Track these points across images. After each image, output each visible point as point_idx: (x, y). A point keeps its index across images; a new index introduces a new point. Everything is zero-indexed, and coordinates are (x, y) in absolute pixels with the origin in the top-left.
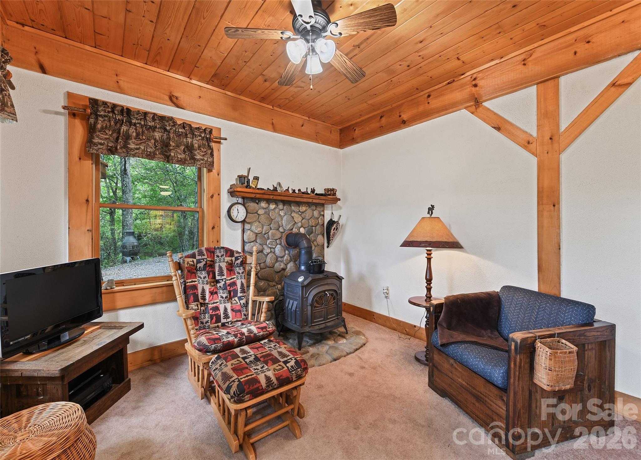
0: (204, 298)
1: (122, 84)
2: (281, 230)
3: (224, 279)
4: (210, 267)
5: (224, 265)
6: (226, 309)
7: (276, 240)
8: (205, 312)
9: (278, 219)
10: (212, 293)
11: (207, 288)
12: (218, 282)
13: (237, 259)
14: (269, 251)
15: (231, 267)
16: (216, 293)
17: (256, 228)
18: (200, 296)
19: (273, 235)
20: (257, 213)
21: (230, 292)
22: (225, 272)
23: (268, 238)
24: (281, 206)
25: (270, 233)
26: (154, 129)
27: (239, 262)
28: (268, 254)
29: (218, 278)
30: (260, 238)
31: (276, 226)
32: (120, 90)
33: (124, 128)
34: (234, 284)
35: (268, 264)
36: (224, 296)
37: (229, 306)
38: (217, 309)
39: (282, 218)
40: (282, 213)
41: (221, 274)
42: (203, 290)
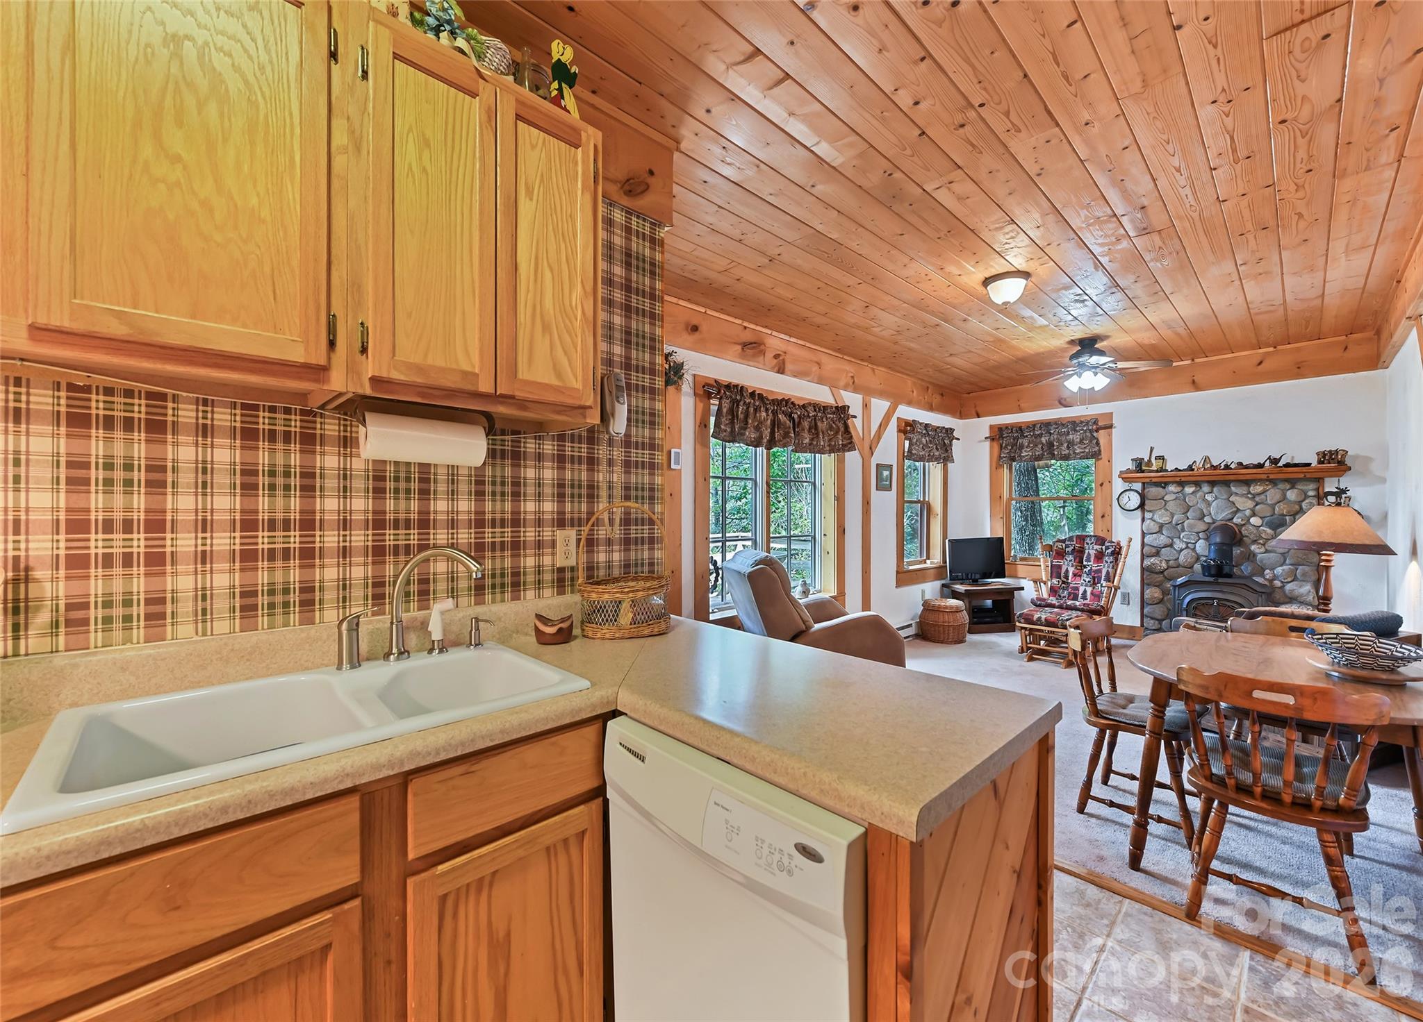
0: (1067, 577)
1: (1022, 405)
2: (1207, 519)
3: (1091, 565)
4: (1079, 553)
5: (1093, 553)
6: (1085, 591)
7: (1198, 533)
8: (1064, 589)
9: (1202, 506)
10: (1075, 575)
11: (1071, 570)
12: (1085, 567)
13: (1107, 548)
14: (1184, 546)
15: (1099, 557)
16: (1080, 576)
17: (1161, 517)
18: (1062, 574)
19: (1190, 526)
20: (1162, 498)
21: (1094, 578)
22: (1092, 559)
23: (1183, 530)
24: (1206, 488)
25: (1185, 524)
26: (1041, 435)
27: (1109, 551)
28: (1181, 550)
29: (1085, 563)
30: (1168, 529)
31: (1198, 514)
32: (1021, 410)
33: (1020, 441)
34: (1100, 571)
35: (1181, 563)
36: (1087, 580)
37: (1089, 590)
38: (1077, 589)
39: (1209, 504)
40: (1209, 497)
41: (1088, 560)
42: (1067, 571)
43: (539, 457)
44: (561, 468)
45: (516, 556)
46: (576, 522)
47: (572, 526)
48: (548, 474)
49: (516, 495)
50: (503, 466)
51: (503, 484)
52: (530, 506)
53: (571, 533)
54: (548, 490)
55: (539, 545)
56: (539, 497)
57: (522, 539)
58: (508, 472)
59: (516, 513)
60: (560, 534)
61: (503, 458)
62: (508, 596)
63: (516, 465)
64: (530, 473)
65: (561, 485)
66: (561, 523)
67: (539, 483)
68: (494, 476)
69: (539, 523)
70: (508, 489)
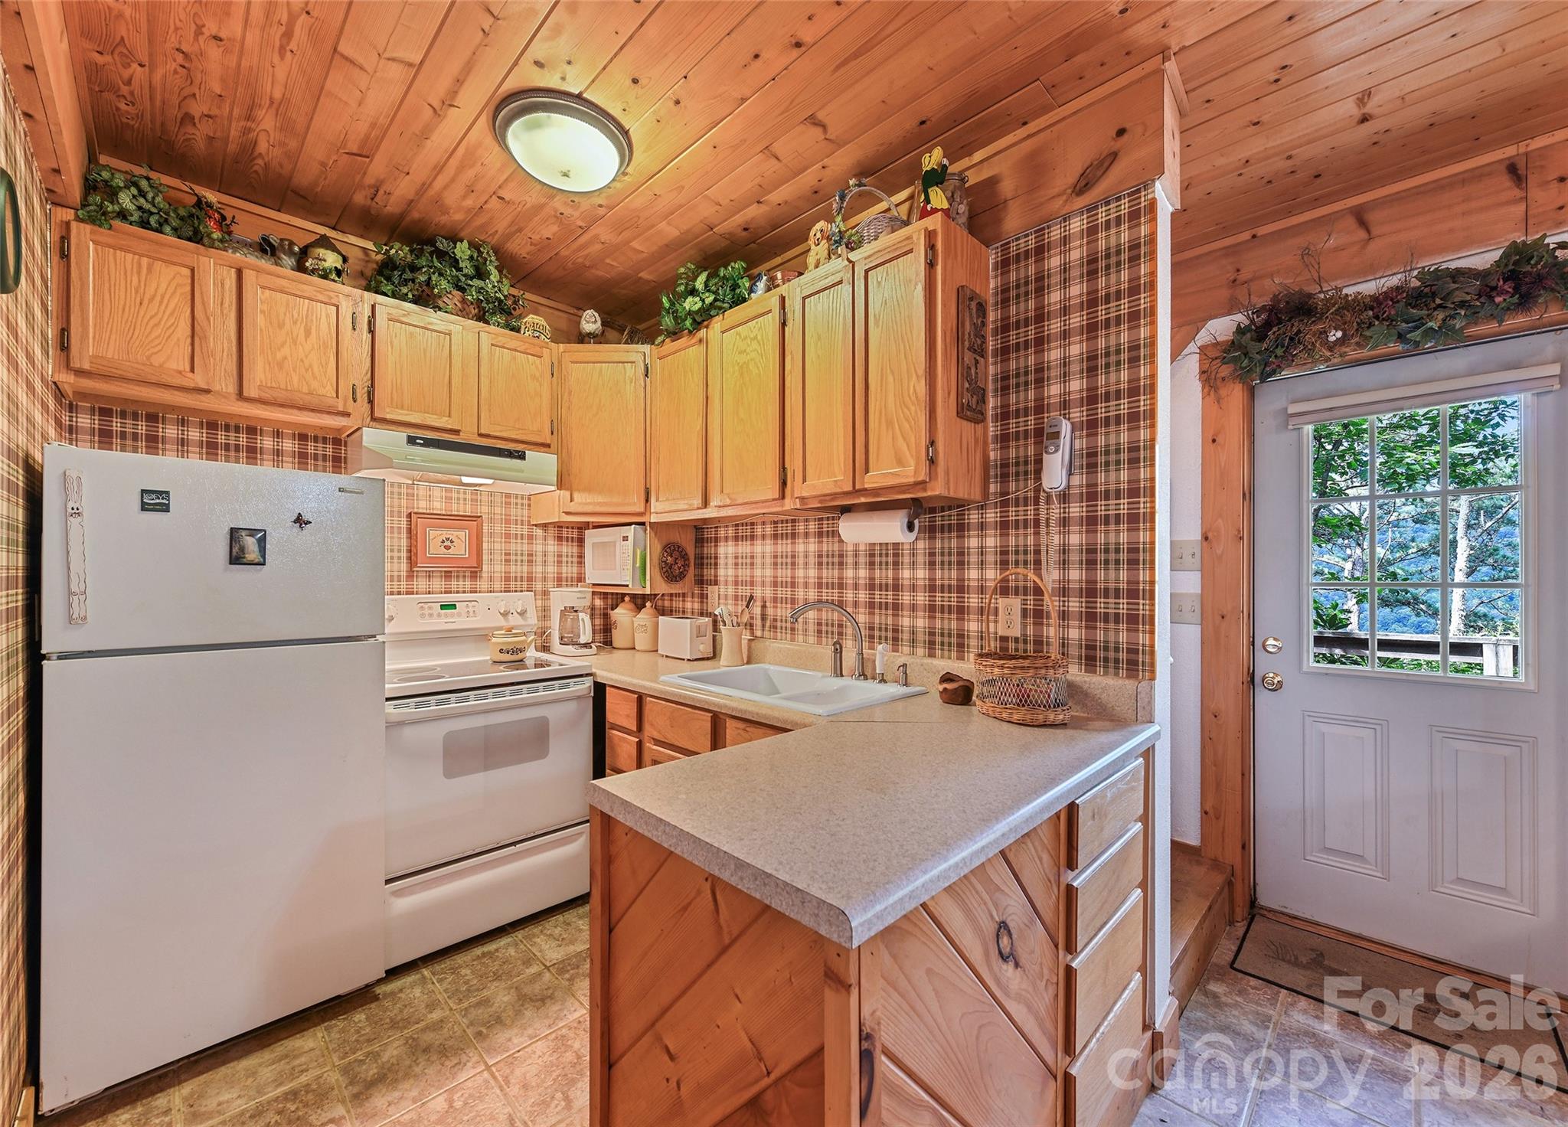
43: (982, 526)
44: (1004, 535)
45: (960, 619)
46: (1021, 590)
47: (1017, 594)
48: (991, 542)
49: (961, 564)
50: (950, 538)
51: (950, 554)
52: (973, 574)
53: (1015, 603)
54: (990, 558)
55: (981, 611)
56: (982, 565)
57: (966, 604)
58: (954, 543)
59: (961, 580)
60: (1002, 602)
61: (950, 531)
62: (954, 654)
63: (961, 537)
64: (973, 542)
65: (1004, 552)
66: (1004, 590)
67: (982, 551)
68: (943, 548)
69: (982, 590)
70: (954, 558)
